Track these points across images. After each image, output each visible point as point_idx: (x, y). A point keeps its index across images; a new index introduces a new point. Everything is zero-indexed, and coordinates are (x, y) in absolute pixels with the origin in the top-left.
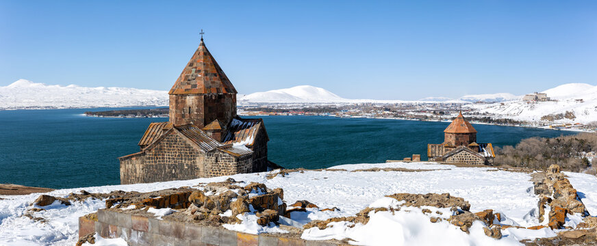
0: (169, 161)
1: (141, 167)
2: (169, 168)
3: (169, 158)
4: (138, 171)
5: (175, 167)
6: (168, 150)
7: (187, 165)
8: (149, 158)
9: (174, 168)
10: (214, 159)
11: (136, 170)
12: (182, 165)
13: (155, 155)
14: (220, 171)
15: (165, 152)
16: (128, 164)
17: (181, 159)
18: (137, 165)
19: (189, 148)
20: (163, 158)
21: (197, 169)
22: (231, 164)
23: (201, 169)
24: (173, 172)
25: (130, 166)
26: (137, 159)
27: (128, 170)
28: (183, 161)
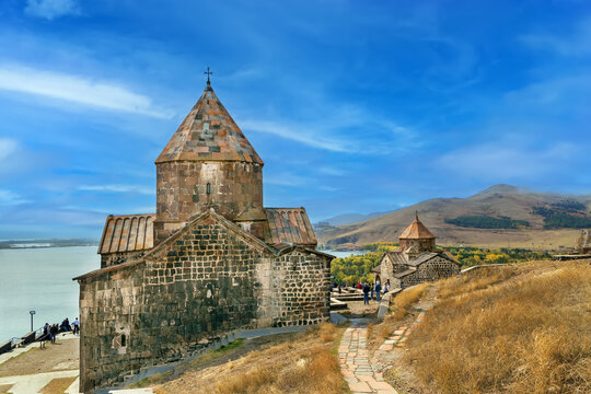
0: (201, 276)
1: (134, 293)
2: (200, 288)
3: (200, 270)
4: (126, 302)
5: (212, 285)
6: (199, 254)
7: (237, 279)
8: (155, 273)
9: (210, 287)
10: (289, 264)
11: (120, 302)
12: (227, 280)
13: (169, 266)
14: (300, 285)
15: (192, 259)
16: (101, 288)
17: (227, 269)
18: (125, 291)
19: (242, 248)
20: (186, 270)
21: (257, 285)
22: (320, 271)
23: (266, 286)
24: (209, 294)
25: (107, 293)
26: (125, 277)
27: (100, 303)
28: (230, 273)
